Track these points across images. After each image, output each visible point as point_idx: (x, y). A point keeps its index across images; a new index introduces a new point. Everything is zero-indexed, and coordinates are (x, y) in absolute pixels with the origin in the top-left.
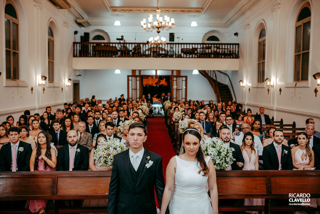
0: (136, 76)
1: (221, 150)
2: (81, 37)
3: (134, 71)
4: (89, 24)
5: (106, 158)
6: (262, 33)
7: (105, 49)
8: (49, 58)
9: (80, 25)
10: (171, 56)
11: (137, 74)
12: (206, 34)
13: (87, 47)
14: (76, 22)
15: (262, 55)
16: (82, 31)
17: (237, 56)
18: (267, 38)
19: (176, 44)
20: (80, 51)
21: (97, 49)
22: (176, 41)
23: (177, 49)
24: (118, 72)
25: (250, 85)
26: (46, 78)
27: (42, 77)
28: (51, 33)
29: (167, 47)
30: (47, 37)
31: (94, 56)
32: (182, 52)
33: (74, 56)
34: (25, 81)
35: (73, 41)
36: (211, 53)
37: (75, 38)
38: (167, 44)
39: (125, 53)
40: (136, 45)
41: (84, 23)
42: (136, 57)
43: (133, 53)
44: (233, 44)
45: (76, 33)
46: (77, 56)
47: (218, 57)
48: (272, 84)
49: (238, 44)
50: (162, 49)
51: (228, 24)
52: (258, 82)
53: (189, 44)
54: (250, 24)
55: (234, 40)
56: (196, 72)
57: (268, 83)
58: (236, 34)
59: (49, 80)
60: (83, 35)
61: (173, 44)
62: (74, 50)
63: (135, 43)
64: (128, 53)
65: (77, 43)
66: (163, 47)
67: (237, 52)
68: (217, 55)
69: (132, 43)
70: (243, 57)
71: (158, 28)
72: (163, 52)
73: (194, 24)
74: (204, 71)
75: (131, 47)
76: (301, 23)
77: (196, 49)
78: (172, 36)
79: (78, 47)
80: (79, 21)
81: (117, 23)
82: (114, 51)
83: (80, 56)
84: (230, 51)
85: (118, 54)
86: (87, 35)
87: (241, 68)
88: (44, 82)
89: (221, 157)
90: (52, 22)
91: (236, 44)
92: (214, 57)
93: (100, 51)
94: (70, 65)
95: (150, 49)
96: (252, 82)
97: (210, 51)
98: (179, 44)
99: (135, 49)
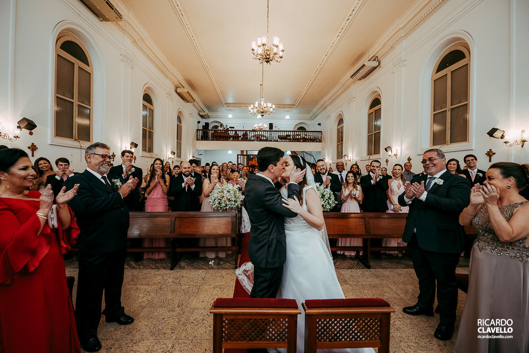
0: (244, 155)
1: (325, 193)
2: (203, 126)
3: (242, 151)
4: (209, 117)
5: (220, 200)
6: (341, 121)
7: (221, 135)
8: (177, 139)
9: (202, 117)
10: (271, 141)
11: (245, 153)
12: (296, 125)
13: (207, 134)
14: (199, 114)
15: (340, 139)
16: (203, 122)
17: (320, 141)
18: (345, 124)
19: (274, 131)
20: (202, 137)
21: (215, 134)
22: (274, 129)
23: (275, 135)
24: (230, 152)
25: (331, 162)
26: (174, 153)
27: (172, 152)
28: (179, 120)
29: (267, 134)
30: (176, 123)
31: (213, 140)
32: (278, 138)
33: (197, 140)
34: (158, 154)
35: (197, 129)
36: (301, 138)
37: (198, 126)
38: (268, 131)
39: (236, 138)
40: (244, 132)
41: (205, 115)
42: (244, 141)
43: (242, 139)
44: (317, 132)
45: (199, 122)
46: (199, 140)
47: (306, 142)
48: (349, 159)
49: (321, 132)
50: (264, 136)
51: (313, 117)
52: (337, 159)
53: (284, 131)
54: (330, 115)
55: (318, 128)
56: (289, 153)
57: (346, 158)
58: (319, 124)
59: (177, 156)
60: (204, 125)
61: (272, 131)
62: (197, 135)
63: (243, 131)
64: (238, 138)
65: (200, 130)
66: (263, 134)
67: (320, 138)
68: (305, 140)
69: (241, 131)
70: (325, 141)
71: (262, 112)
72: (265, 138)
73: (288, 117)
74: (294, 152)
75: (240, 134)
76: (373, 110)
77: (290, 136)
78: (271, 126)
79: (200, 133)
80: (201, 114)
81: (230, 116)
82: (227, 137)
83: (202, 140)
84: (315, 137)
85: (230, 139)
86: (207, 124)
87: (323, 149)
88: (173, 156)
89: (325, 199)
90: (180, 112)
91: (319, 132)
92: (303, 141)
93: (217, 136)
94: (194, 146)
95: (254, 136)
96: (332, 159)
97: (300, 137)
98: (276, 131)
99: (244, 135)
